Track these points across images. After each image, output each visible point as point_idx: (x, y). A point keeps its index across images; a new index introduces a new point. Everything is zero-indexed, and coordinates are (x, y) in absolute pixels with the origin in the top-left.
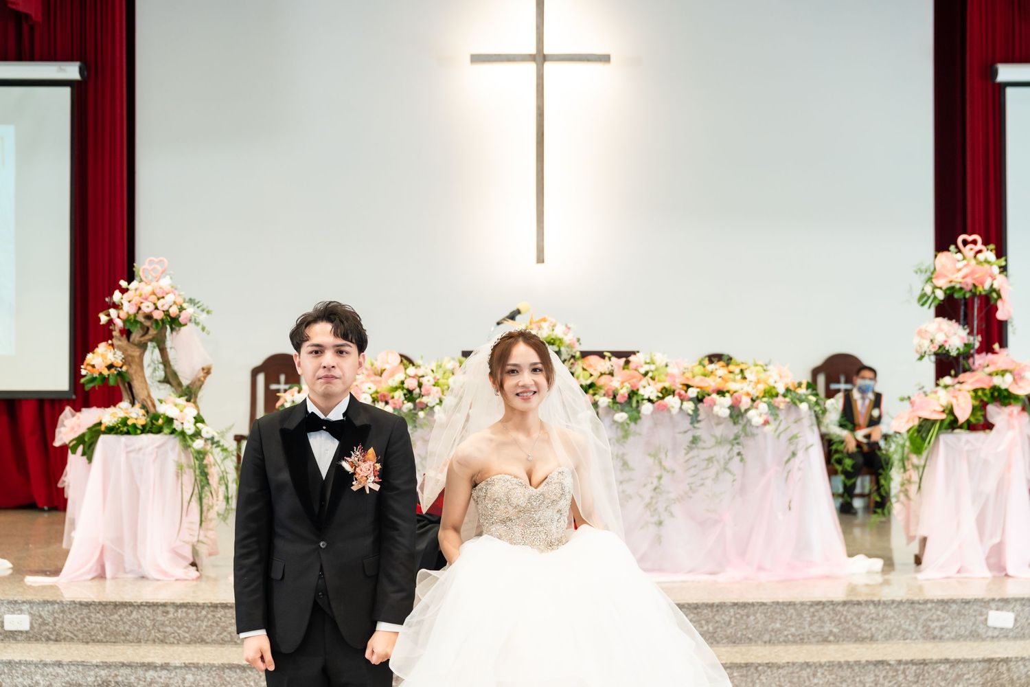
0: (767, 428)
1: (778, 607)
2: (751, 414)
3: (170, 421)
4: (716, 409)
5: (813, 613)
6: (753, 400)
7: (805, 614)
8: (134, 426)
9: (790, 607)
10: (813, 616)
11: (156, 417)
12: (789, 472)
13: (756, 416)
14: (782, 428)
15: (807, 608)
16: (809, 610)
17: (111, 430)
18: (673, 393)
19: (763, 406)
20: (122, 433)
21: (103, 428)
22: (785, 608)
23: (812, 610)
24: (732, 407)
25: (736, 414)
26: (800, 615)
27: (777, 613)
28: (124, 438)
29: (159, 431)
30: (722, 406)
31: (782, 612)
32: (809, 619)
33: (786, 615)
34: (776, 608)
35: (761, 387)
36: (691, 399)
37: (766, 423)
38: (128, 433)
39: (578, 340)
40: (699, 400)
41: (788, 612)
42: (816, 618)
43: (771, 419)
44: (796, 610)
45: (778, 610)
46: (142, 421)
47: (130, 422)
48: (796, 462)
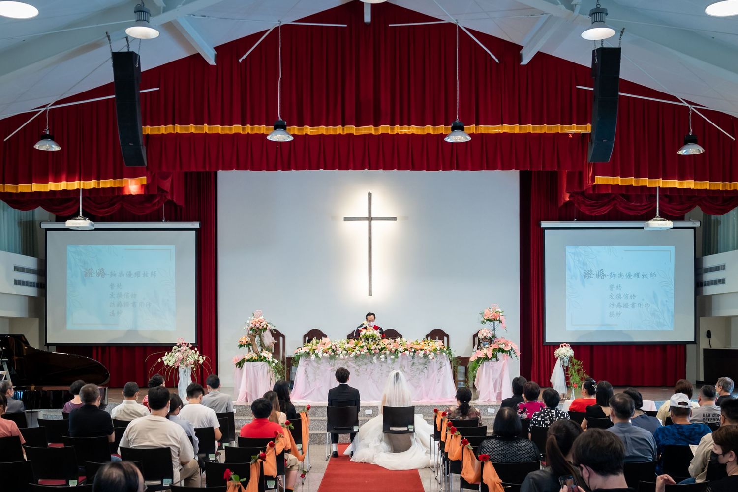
0: (434, 360)
2: (429, 356)
3: (265, 358)
4: (419, 354)
6: (430, 352)
8: (255, 359)
11: (260, 357)
13: (430, 357)
14: (438, 360)
17: (248, 360)
18: (407, 350)
19: (433, 354)
20: (251, 361)
21: (246, 360)
24: (424, 354)
25: (425, 356)
28: (252, 363)
29: (262, 360)
30: (421, 354)
35: (433, 348)
36: (412, 352)
37: (433, 358)
38: (253, 361)
40: (415, 352)
43: (435, 357)
46: (256, 358)
47: (253, 358)
48: (441, 369)
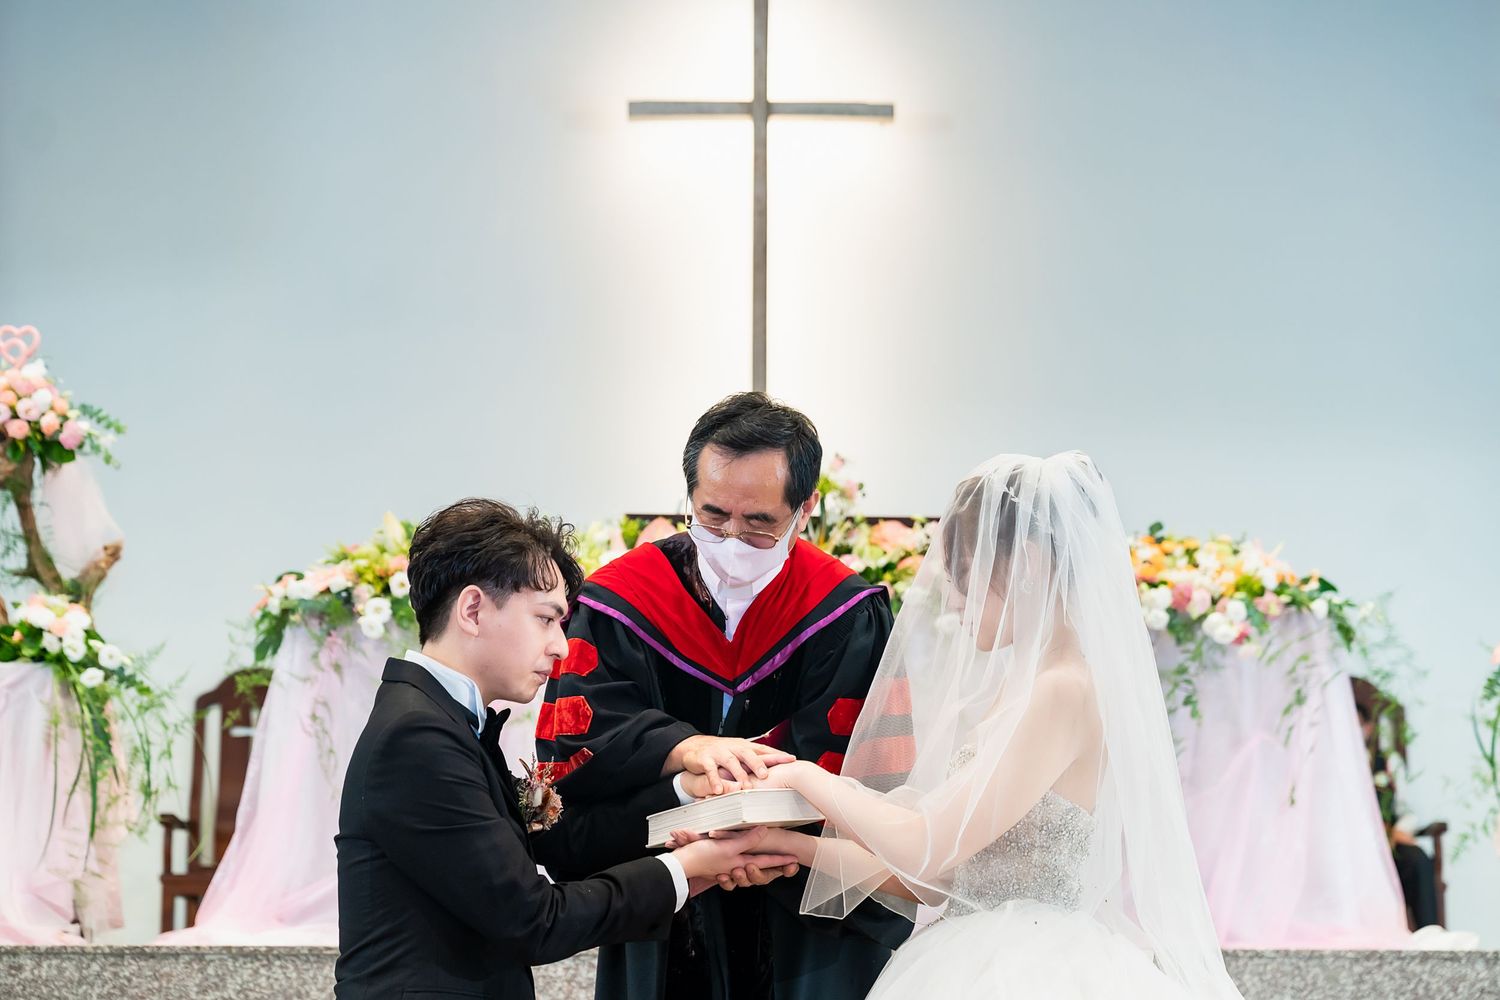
0: (1246, 649)
1: (1286, 960)
2: (1211, 623)
5: (1360, 975)
6: (1214, 598)
7: (1343, 977)
9: (1312, 963)
10: (1361, 981)
12: (1291, 729)
13: (1223, 626)
14: (1272, 650)
15: (1347, 964)
16: (1351, 969)
19: (1235, 610)
22: (1302, 964)
23: (1357, 969)
24: (1172, 609)
25: (1182, 623)
26: (1333, 979)
27: (1284, 974)
31: (1296, 972)
32: (1351, 988)
33: (1303, 979)
34: (1283, 963)
35: (1230, 578)
39: (861, 486)
41: (1308, 972)
42: (1364, 987)
43: (1253, 631)
44: (1324, 968)
45: (1288, 968)
48: (1307, 711)
